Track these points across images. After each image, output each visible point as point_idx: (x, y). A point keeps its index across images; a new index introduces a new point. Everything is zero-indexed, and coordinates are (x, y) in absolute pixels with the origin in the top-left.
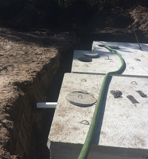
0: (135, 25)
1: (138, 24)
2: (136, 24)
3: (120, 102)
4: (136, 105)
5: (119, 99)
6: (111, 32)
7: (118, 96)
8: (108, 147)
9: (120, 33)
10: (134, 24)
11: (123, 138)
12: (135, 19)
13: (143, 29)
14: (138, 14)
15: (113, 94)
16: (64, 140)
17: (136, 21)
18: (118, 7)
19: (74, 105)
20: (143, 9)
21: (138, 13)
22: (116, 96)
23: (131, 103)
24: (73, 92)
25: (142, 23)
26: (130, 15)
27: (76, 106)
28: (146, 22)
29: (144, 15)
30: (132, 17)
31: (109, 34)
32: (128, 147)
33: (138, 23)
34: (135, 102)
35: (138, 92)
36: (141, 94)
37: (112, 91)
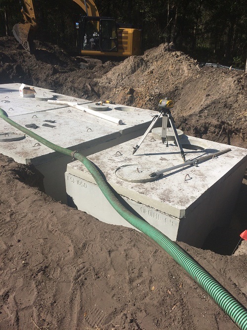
4: (56, 128)
5: (39, 128)
7: (36, 127)
15: (30, 127)
23: (51, 128)
34: (53, 127)
35: (46, 121)
36: (50, 121)
37: (26, 126)
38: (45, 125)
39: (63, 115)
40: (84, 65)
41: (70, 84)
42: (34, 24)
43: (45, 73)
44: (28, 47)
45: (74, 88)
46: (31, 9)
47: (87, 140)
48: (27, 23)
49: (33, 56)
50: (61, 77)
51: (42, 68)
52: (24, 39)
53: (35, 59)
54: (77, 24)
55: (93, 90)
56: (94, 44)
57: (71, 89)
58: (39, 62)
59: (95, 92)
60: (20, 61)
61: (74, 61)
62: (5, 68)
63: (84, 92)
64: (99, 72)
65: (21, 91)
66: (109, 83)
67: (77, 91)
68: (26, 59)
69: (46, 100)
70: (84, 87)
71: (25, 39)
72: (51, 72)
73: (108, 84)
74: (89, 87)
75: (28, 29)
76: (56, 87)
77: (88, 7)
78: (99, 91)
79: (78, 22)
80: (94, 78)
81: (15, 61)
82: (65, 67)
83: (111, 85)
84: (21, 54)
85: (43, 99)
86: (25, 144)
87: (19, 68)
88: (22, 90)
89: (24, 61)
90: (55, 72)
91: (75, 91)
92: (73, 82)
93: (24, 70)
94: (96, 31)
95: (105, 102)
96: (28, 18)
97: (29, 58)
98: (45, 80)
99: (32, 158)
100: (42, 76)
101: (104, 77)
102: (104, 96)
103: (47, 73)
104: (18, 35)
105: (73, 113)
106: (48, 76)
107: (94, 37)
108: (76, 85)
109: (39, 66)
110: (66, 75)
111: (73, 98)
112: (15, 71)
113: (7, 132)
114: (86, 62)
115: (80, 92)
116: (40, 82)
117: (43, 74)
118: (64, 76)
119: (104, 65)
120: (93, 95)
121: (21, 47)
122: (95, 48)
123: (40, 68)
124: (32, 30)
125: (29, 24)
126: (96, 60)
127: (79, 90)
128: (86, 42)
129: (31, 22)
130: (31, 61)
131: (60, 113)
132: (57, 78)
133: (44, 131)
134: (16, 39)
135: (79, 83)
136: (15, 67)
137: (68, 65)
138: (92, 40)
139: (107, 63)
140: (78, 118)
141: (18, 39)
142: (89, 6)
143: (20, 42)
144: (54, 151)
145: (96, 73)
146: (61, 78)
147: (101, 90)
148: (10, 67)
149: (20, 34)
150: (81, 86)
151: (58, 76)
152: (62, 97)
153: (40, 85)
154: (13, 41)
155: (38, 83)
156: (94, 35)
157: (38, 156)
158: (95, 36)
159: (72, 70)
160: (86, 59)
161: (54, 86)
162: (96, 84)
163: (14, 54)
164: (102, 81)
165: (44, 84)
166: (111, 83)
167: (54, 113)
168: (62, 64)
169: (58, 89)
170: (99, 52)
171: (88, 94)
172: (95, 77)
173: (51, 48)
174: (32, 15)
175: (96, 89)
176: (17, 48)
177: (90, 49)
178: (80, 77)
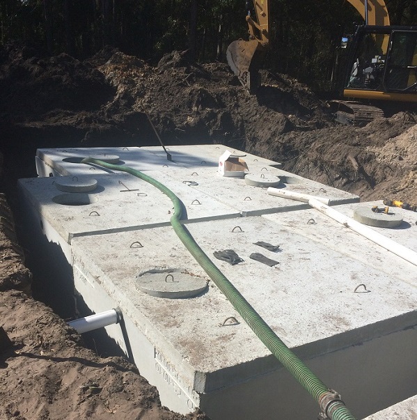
0: (123, 102)
1: (129, 99)
2: (122, 98)
3: (250, 271)
4: (279, 269)
5: (242, 265)
6: (69, 121)
7: (236, 261)
8: (304, 345)
9: (96, 122)
10: (119, 98)
11: (312, 326)
12: (117, 86)
13: (143, 110)
14: (122, 73)
15: (222, 258)
16: (228, 363)
17: (121, 90)
18: (64, 54)
19: (173, 300)
20: (129, 59)
21: (119, 69)
22: (232, 261)
23: (268, 267)
24: (140, 275)
25: (136, 95)
26: (102, 76)
27: (180, 300)
28: (145, 94)
29: (136, 75)
30: (109, 80)
31: (69, 126)
32: (331, 335)
33: (126, 95)
34: (272, 263)
35: (260, 244)
36: (268, 246)
37: (216, 254)
38: (257, 257)
39: (297, 231)
40: (345, 117)
41: (313, 155)
42: (265, 40)
43: (270, 129)
44: (249, 82)
45: (322, 162)
46: (264, 15)
47: (357, 323)
48: (253, 39)
49: (254, 98)
50: (298, 138)
51: (265, 120)
52: (244, 67)
53: (256, 103)
54: (344, 40)
55: (361, 170)
56: (372, 77)
57: (315, 165)
58: (263, 109)
59: (365, 174)
60: (230, 104)
61: (326, 107)
62: (203, 116)
63: (343, 172)
64: (378, 133)
65: (221, 164)
66: (401, 159)
67: (327, 168)
68: (242, 101)
69: (266, 186)
70: (343, 162)
71: (246, 68)
72: (281, 128)
73: (396, 160)
74: (354, 163)
75: (253, 50)
76: (286, 157)
77: (369, 8)
78: (373, 173)
79: (348, 37)
80: (366, 146)
81: (222, 105)
82: (309, 119)
83: (404, 164)
84: (233, 93)
85: (259, 185)
86: (202, 313)
87: (227, 118)
88: (223, 162)
89: (237, 106)
90: (289, 127)
91: (322, 169)
92: (321, 151)
93: (236, 121)
94: (379, 52)
95: (392, 204)
96: (257, 32)
97: (247, 101)
98: (268, 142)
99: (212, 370)
100: (264, 134)
101: (389, 145)
102: (385, 185)
103: (273, 129)
104: (234, 60)
105: (320, 226)
106: (274, 135)
107: (372, 65)
108: (326, 157)
109: (262, 116)
110: (309, 134)
111: (318, 185)
112: (219, 123)
113: (173, 266)
114: (350, 111)
115: (333, 172)
116: (257, 145)
117: (266, 131)
118: (304, 136)
119: (390, 120)
120: (359, 180)
121: (235, 81)
122: (372, 85)
123: (261, 120)
124: (258, 52)
125: (257, 41)
126: (371, 109)
127: (332, 167)
128: (355, 73)
129: (260, 38)
130: (249, 106)
131: (292, 224)
132: (290, 140)
133: (253, 274)
134: (229, 68)
135: (334, 155)
136: (219, 116)
137: (315, 115)
138: (369, 70)
139: (398, 117)
140: (331, 243)
141: (233, 68)
142: (373, 7)
143: (236, 72)
144: (269, 353)
145: (371, 136)
146: (298, 140)
147: (379, 172)
148: (213, 116)
149: (239, 58)
150: (338, 160)
151: (292, 135)
152: (296, 180)
153: (257, 150)
154: (225, 70)
155: (254, 146)
156: (374, 61)
157: (228, 364)
158: (377, 64)
159: (320, 126)
160: (351, 106)
161: (283, 153)
162: (370, 159)
163: (223, 94)
164: (385, 152)
165: (265, 148)
166: (405, 159)
167: (278, 222)
168: (303, 113)
169: (288, 160)
170: (379, 94)
171: (348, 177)
172: (370, 143)
173: (286, 85)
174: (264, 25)
175: (368, 168)
176: (230, 83)
177: (362, 88)
178: (338, 141)
